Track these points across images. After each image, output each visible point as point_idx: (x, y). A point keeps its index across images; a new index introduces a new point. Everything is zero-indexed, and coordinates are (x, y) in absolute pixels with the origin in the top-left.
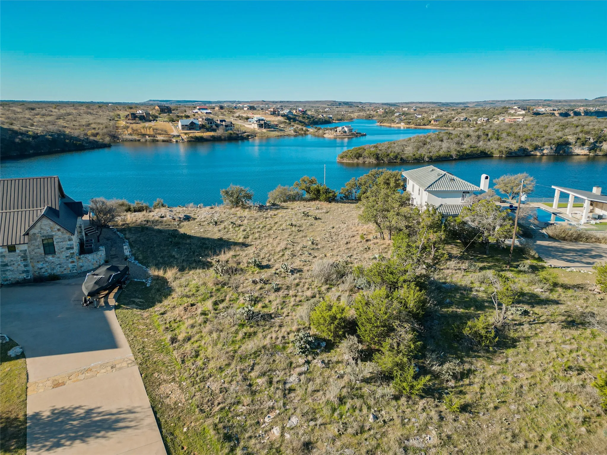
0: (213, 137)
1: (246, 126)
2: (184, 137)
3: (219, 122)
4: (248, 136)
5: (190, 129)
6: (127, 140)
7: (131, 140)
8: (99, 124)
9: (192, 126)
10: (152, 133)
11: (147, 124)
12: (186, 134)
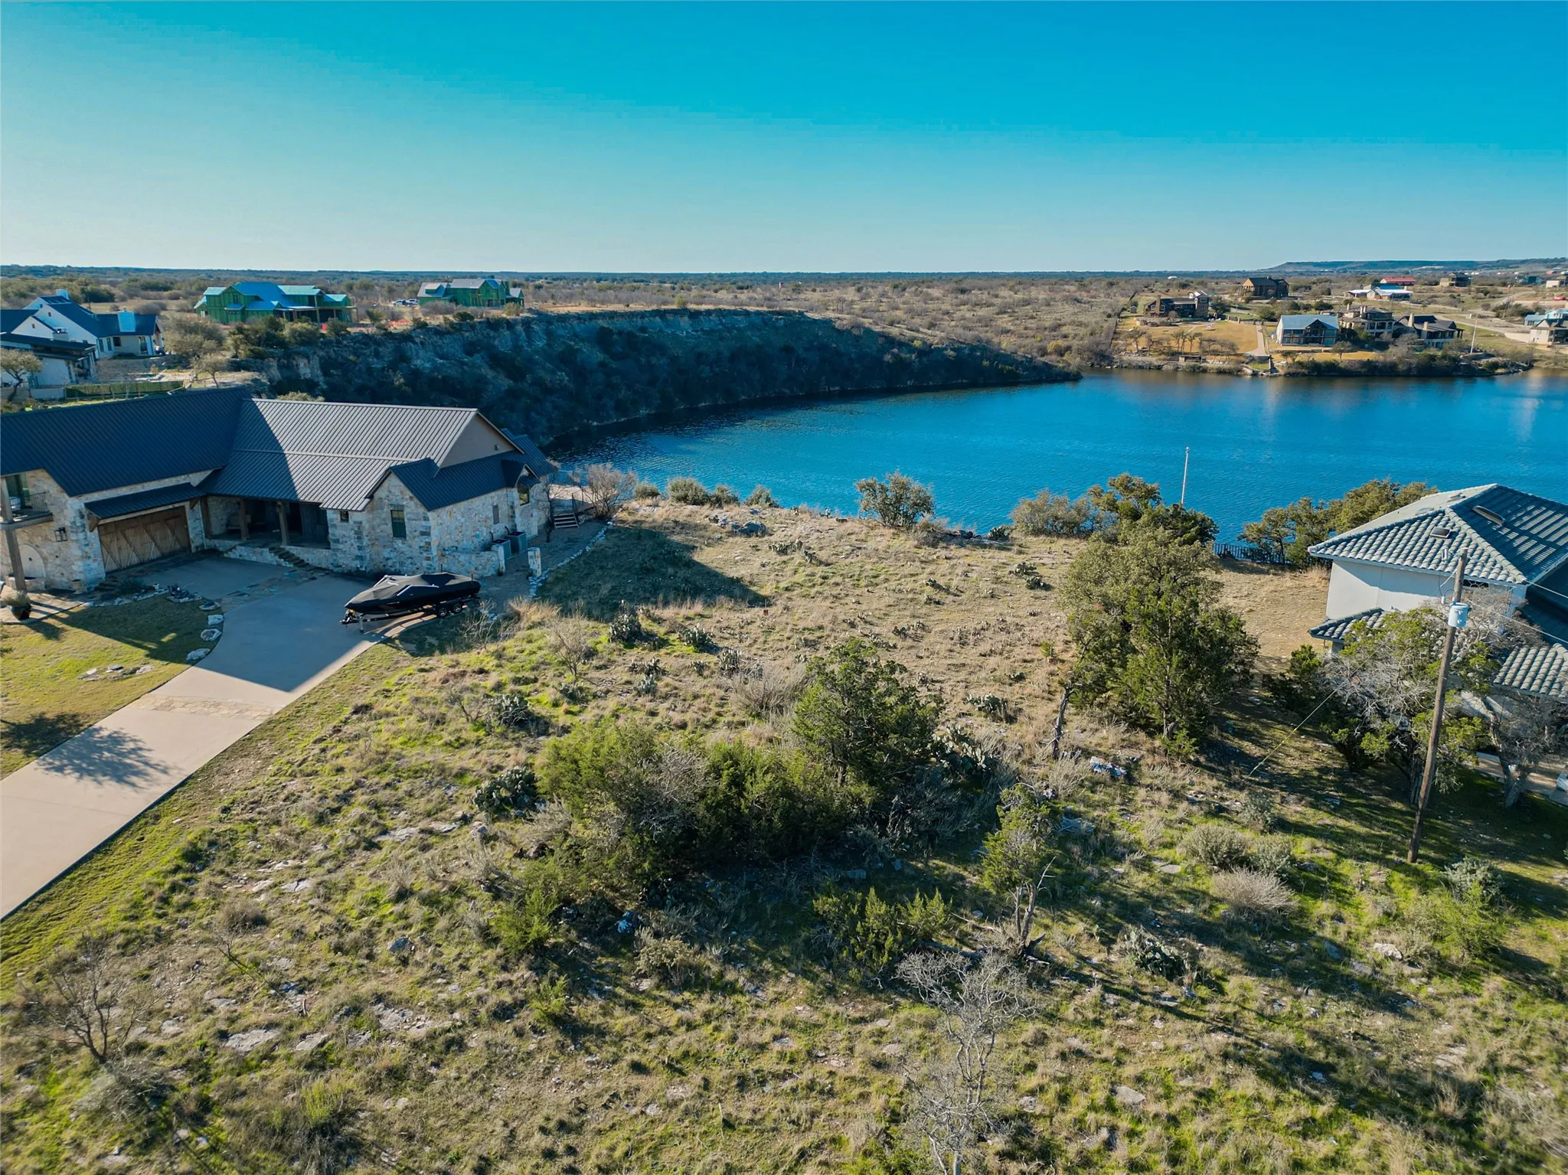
0: (1369, 365)
1: (1509, 335)
2: (1280, 362)
3: (1410, 324)
4: (1496, 366)
5: (1306, 342)
6: (1130, 367)
7: (1141, 367)
8: (1080, 324)
9: (1316, 334)
10: (1195, 350)
11: (1193, 328)
12: (1286, 354)
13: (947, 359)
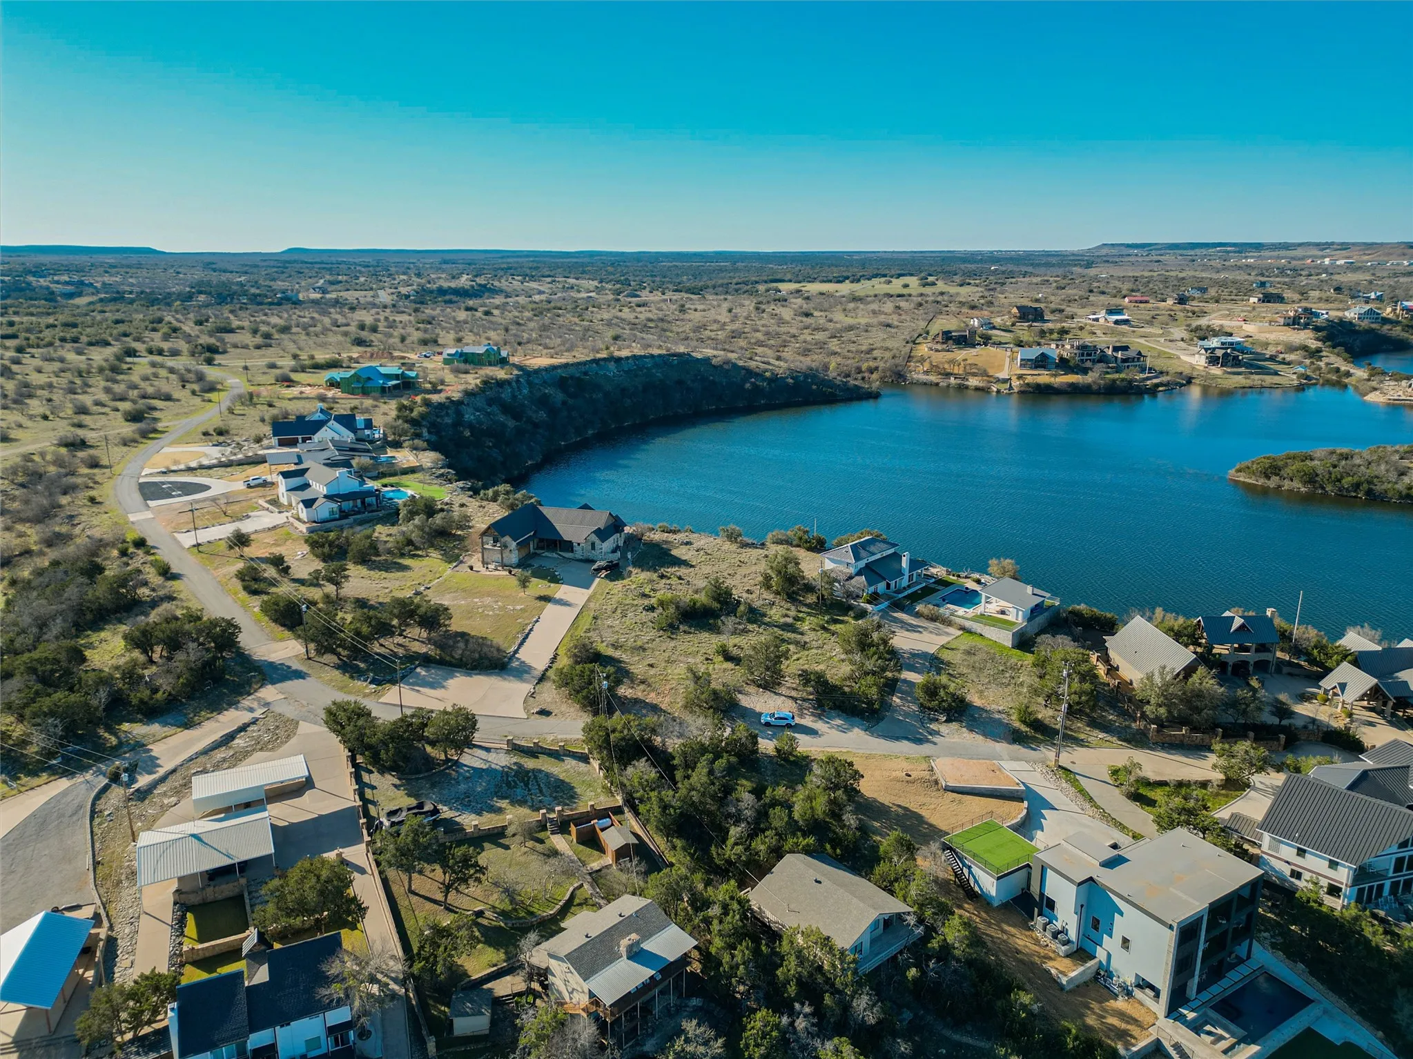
0: (1072, 385)
1: (1183, 358)
2: (1016, 383)
3: (1108, 352)
5: (1036, 367)
6: (918, 383)
7: (925, 384)
8: (887, 349)
9: (1041, 362)
10: (962, 371)
11: (963, 354)
12: (1020, 376)
13: (788, 384)
